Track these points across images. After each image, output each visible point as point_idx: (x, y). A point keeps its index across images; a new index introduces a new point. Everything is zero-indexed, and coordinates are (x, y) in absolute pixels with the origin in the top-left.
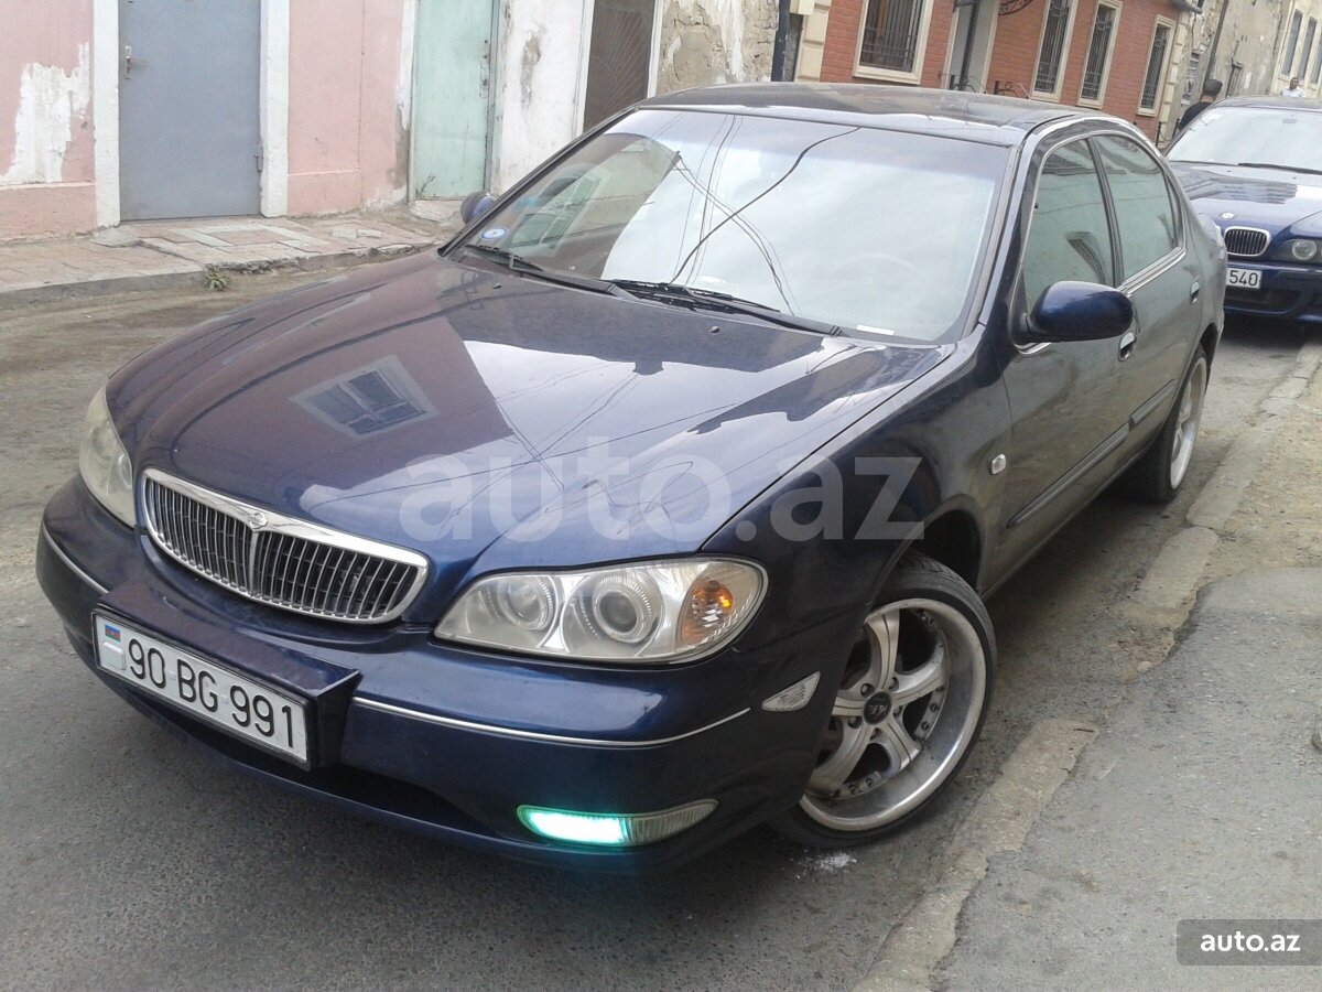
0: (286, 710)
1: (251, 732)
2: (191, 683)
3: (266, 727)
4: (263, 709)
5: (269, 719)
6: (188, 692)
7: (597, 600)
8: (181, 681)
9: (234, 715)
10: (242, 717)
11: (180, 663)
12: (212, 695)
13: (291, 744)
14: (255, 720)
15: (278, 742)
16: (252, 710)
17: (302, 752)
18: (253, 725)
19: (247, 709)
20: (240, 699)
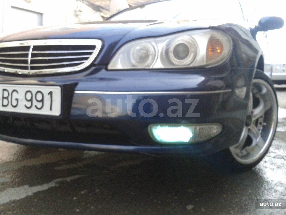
0: (50, 93)
1: (33, 111)
2: (8, 98)
3: (39, 105)
4: (39, 97)
5: (42, 101)
6: (6, 102)
7: (172, 49)
8: (3, 98)
9: (25, 106)
10: (29, 104)
11: (3, 90)
12: (17, 100)
14: (35, 103)
15: (45, 111)
16: (34, 100)
17: (56, 111)
18: (33, 107)
19: (31, 100)
20: (29, 96)
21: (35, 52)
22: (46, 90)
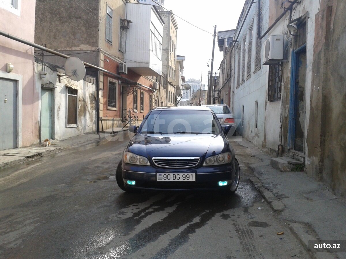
0: (192, 175)
1: (186, 180)
2: (175, 177)
3: (188, 178)
4: (188, 176)
5: (189, 177)
6: (174, 178)
8: (173, 177)
10: (184, 178)
11: (173, 175)
12: (179, 177)
13: (192, 179)
14: (186, 178)
15: (190, 180)
16: (186, 177)
17: (194, 180)
18: (186, 179)
19: (185, 177)
20: (184, 176)
21: (178, 161)
22: (190, 174)
